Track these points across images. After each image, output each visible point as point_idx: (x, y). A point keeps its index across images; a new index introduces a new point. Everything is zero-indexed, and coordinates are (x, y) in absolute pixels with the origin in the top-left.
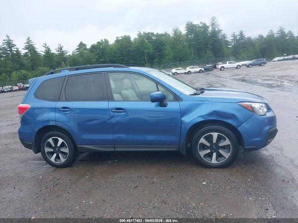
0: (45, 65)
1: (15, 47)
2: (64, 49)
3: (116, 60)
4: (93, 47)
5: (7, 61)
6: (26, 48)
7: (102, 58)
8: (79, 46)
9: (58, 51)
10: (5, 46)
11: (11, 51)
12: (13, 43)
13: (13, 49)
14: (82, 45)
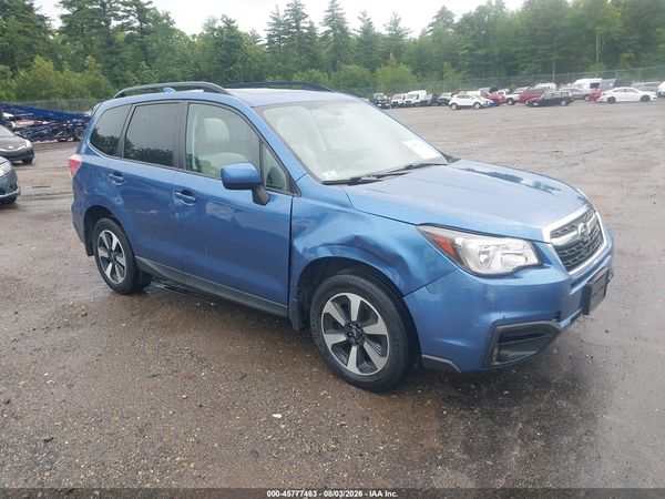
0: (357, 61)
1: (307, 20)
2: (401, 25)
3: (517, 52)
4: (467, 19)
5: (290, 50)
6: (328, 21)
7: (481, 48)
8: (437, 16)
9: (390, 29)
10: (288, 17)
11: (297, 27)
12: (303, 11)
13: (302, 25)
14: (444, 15)
